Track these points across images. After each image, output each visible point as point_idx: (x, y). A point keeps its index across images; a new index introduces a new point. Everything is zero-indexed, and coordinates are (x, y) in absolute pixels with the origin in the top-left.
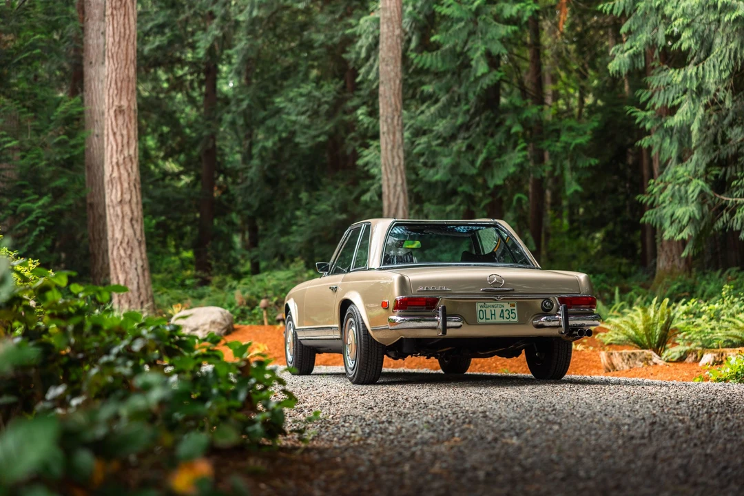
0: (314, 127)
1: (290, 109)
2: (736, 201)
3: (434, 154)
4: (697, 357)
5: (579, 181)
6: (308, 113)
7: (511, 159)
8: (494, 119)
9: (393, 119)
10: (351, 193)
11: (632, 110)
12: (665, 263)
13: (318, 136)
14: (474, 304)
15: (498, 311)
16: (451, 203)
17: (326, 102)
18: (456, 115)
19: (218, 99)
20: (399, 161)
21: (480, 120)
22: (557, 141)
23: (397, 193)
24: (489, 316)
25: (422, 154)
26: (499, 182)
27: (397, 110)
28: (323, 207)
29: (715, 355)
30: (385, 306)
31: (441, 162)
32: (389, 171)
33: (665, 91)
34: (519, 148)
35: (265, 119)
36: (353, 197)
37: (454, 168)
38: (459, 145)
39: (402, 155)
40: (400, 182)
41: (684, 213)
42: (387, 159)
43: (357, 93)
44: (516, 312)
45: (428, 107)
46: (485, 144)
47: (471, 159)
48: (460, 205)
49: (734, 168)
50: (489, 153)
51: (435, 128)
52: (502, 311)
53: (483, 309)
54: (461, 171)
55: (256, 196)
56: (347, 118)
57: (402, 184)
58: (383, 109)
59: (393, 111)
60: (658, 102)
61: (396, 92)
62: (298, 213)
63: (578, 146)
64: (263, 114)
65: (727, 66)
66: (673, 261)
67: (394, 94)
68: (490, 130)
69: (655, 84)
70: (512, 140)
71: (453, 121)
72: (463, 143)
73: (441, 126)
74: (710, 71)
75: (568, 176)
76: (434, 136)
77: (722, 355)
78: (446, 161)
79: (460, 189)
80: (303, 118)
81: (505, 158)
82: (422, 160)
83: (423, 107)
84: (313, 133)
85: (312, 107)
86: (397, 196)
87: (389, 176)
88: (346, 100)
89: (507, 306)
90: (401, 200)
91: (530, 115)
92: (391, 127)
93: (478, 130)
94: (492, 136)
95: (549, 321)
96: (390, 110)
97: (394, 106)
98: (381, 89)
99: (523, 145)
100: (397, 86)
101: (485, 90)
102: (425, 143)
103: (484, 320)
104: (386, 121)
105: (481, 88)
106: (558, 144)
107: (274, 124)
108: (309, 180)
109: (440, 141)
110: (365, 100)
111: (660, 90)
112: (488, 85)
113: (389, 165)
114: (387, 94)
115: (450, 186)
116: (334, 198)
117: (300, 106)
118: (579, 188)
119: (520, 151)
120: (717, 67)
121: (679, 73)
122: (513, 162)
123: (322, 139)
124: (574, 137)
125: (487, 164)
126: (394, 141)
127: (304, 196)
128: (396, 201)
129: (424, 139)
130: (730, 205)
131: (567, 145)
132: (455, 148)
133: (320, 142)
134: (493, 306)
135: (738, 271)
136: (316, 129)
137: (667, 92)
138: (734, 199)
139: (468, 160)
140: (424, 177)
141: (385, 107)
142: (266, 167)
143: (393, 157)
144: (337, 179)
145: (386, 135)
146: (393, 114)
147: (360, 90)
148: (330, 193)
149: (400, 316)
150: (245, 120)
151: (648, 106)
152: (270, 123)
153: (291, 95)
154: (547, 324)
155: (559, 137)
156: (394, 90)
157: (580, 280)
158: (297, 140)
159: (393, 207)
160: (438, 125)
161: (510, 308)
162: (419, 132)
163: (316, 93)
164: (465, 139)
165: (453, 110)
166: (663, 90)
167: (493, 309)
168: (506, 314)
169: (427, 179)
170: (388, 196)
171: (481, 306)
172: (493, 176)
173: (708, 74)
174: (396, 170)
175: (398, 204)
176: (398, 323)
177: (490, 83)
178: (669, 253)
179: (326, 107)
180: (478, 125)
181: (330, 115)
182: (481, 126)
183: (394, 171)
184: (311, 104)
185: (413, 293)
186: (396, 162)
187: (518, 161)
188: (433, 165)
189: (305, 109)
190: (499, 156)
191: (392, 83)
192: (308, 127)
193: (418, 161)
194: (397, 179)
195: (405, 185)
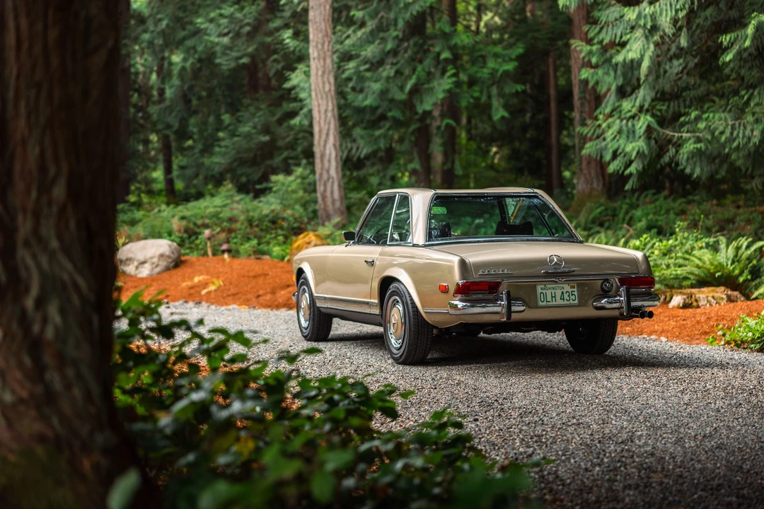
0: (235, 49)
1: (211, 30)
2: (681, 137)
3: (361, 79)
4: (666, 298)
5: (506, 107)
6: (231, 35)
7: (439, 84)
8: (421, 46)
9: (323, 45)
10: (273, 114)
11: (576, 44)
12: (584, 186)
13: (241, 58)
14: (535, 286)
15: (558, 293)
16: (380, 128)
17: (248, 24)
18: (384, 40)
19: (132, 17)
20: (330, 86)
21: (409, 46)
22: (482, 67)
23: (328, 118)
24: (549, 298)
25: (349, 79)
26: (428, 107)
27: (327, 36)
28: (245, 129)
29: (685, 297)
30: (445, 290)
31: (369, 87)
32: (319, 96)
33: (613, 26)
34: (448, 74)
35: (184, 39)
36: (275, 118)
37: (383, 93)
38: (387, 71)
39: (332, 80)
40: (330, 108)
41: (633, 149)
42: (317, 84)
43: (279, 14)
44: (576, 293)
45: (354, 32)
46: (414, 70)
47: (400, 84)
48: (389, 129)
49: (676, 102)
50: (418, 78)
51: (363, 53)
52: (563, 293)
53: (544, 292)
54: (390, 96)
55: (176, 117)
56: (269, 39)
57: (333, 110)
58: (314, 34)
59: (324, 37)
60: (606, 37)
61: (327, 18)
62: (221, 134)
63: (506, 73)
64: (183, 34)
65: (684, 5)
66: (592, 184)
67: (324, 20)
68: (419, 56)
69: (604, 19)
70: (440, 67)
71: (381, 46)
72: (391, 68)
73: (370, 51)
74: (666, 10)
75: (496, 103)
76: (362, 61)
77: (691, 297)
78: (377, 87)
79: (390, 114)
80: (226, 40)
81: (435, 84)
82: (351, 85)
83: (350, 32)
84: (235, 54)
85: (234, 29)
86: (327, 121)
87: (320, 102)
88: (268, 21)
89: (567, 288)
90: (332, 126)
91: (459, 42)
92: (321, 53)
93: (406, 55)
94: (421, 61)
95: (611, 303)
96: (320, 35)
97: (324, 32)
98: (311, 14)
99: (453, 71)
100: (327, 11)
101: (415, 17)
102: (353, 68)
103: (545, 303)
104: (317, 46)
105: (411, 14)
106: (486, 71)
107: (193, 45)
108: (229, 100)
109: (367, 66)
110: (287, 21)
111: (608, 26)
112: (418, 12)
113: (320, 91)
114: (318, 20)
115: (380, 111)
116: (256, 120)
117: (222, 27)
118: (506, 114)
119: (449, 77)
120: (674, 6)
121: (634, 11)
122: (442, 88)
123: (245, 60)
124: (501, 64)
125: (416, 90)
126: (324, 67)
127: (226, 118)
128: (327, 127)
129: (352, 65)
130: (675, 140)
131: (495, 71)
132: (385, 74)
133: (244, 64)
134: (553, 288)
135: (654, 194)
136: (239, 51)
137: (615, 28)
138: (680, 135)
139: (397, 86)
140: (353, 102)
141: (316, 32)
142: (186, 88)
143: (324, 83)
144: (257, 100)
145: (316, 61)
146: (323, 39)
147: (283, 11)
148: (254, 115)
149: (461, 300)
150: (164, 40)
151: (596, 41)
152: (189, 43)
153: (212, 15)
154: (608, 306)
155: (485, 63)
156: (325, 15)
157: (638, 259)
158: (218, 61)
159: (324, 132)
160: (366, 50)
161: (570, 290)
162: (347, 57)
163: (239, 15)
164: (393, 64)
165: (381, 35)
166: (611, 26)
167: (553, 291)
168: (566, 296)
169: (356, 104)
170: (319, 122)
171: (542, 289)
172: (421, 102)
173: (665, 13)
174: (327, 96)
175: (328, 130)
176: (460, 309)
177: (420, 9)
178: (588, 176)
179: (247, 29)
180: (406, 51)
181: (251, 36)
182: (410, 52)
183: (324, 96)
184: (233, 26)
185: (475, 277)
186: (327, 88)
187: (447, 87)
188: (361, 91)
189: (226, 31)
190: (428, 81)
191: (322, 8)
192: (230, 48)
193: (347, 86)
194: (327, 105)
195: (336, 110)
